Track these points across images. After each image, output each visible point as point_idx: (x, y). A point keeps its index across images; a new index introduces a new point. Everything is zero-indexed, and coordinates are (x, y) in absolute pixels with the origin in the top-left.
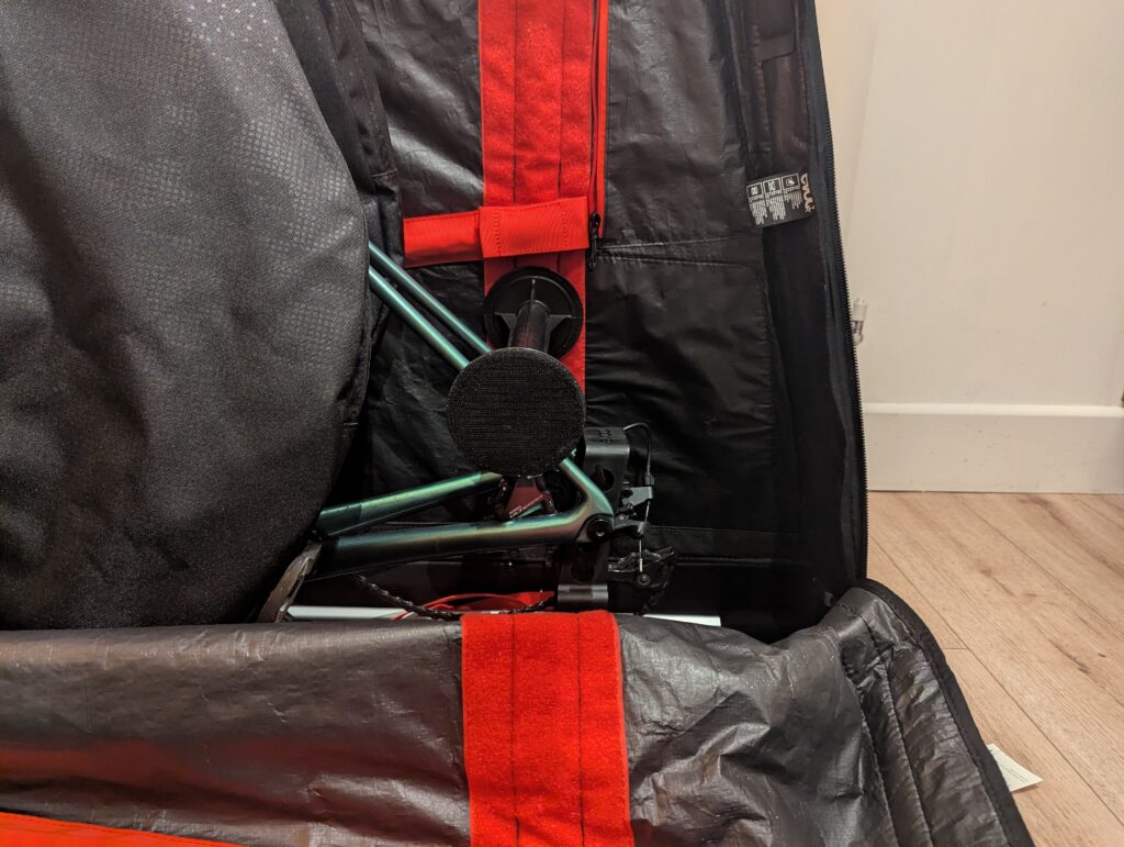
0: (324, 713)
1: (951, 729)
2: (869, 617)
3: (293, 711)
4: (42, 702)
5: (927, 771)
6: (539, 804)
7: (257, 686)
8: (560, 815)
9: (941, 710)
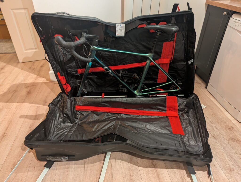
0: (158, 102)
1: (199, 104)
2: (193, 96)
3: (156, 102)
4: (139, 101)
5: (197, 107)
6: (172, 108)
7: (153, 101)
8: (173, 109)
9: (198, 103)
